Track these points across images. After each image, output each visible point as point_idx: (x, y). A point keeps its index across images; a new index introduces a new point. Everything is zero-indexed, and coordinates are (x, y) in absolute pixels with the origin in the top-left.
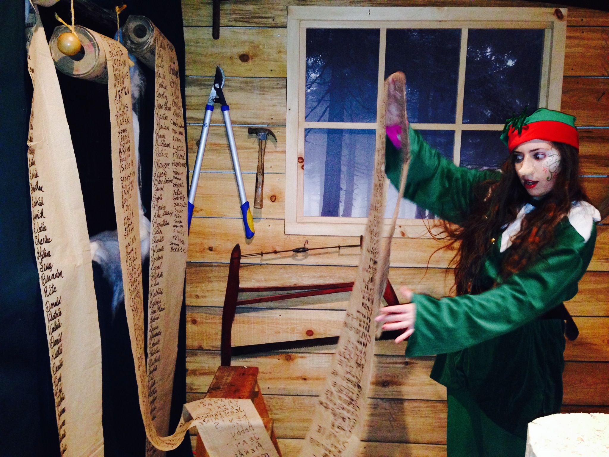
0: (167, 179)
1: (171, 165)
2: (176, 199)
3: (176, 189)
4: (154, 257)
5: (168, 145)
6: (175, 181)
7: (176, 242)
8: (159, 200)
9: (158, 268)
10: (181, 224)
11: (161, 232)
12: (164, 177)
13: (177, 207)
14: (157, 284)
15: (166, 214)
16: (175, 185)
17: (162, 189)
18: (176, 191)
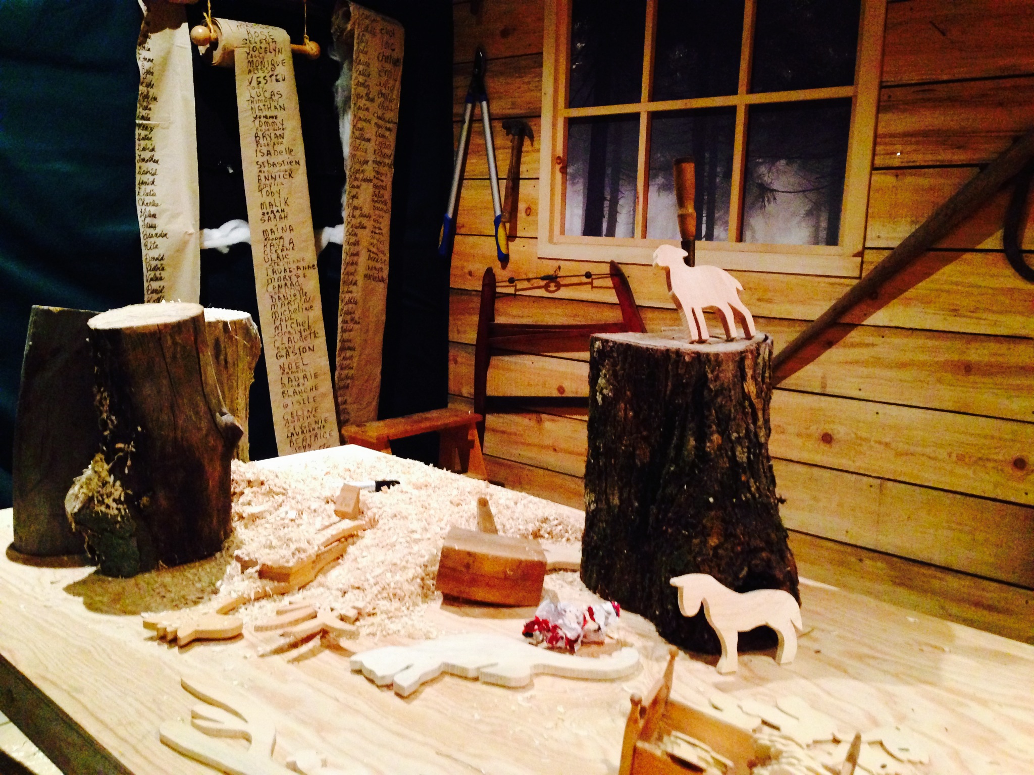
0: (365, 177)
1: (370, 163)
2: (376, 202)
3: (377, 191)
4: (347, 261)
5: (369, 140)
6: (375, 181)
7: (374, 250)
8: (355, 199)
9: (352, 274)
10: (380, 231)
11: (356, 235)
12: (362, 175)
13: (377, 212)
14: (351, 292)
15: (362, 216)
16: (375, 186)
17: (358, 187)
18: (377, 193)
